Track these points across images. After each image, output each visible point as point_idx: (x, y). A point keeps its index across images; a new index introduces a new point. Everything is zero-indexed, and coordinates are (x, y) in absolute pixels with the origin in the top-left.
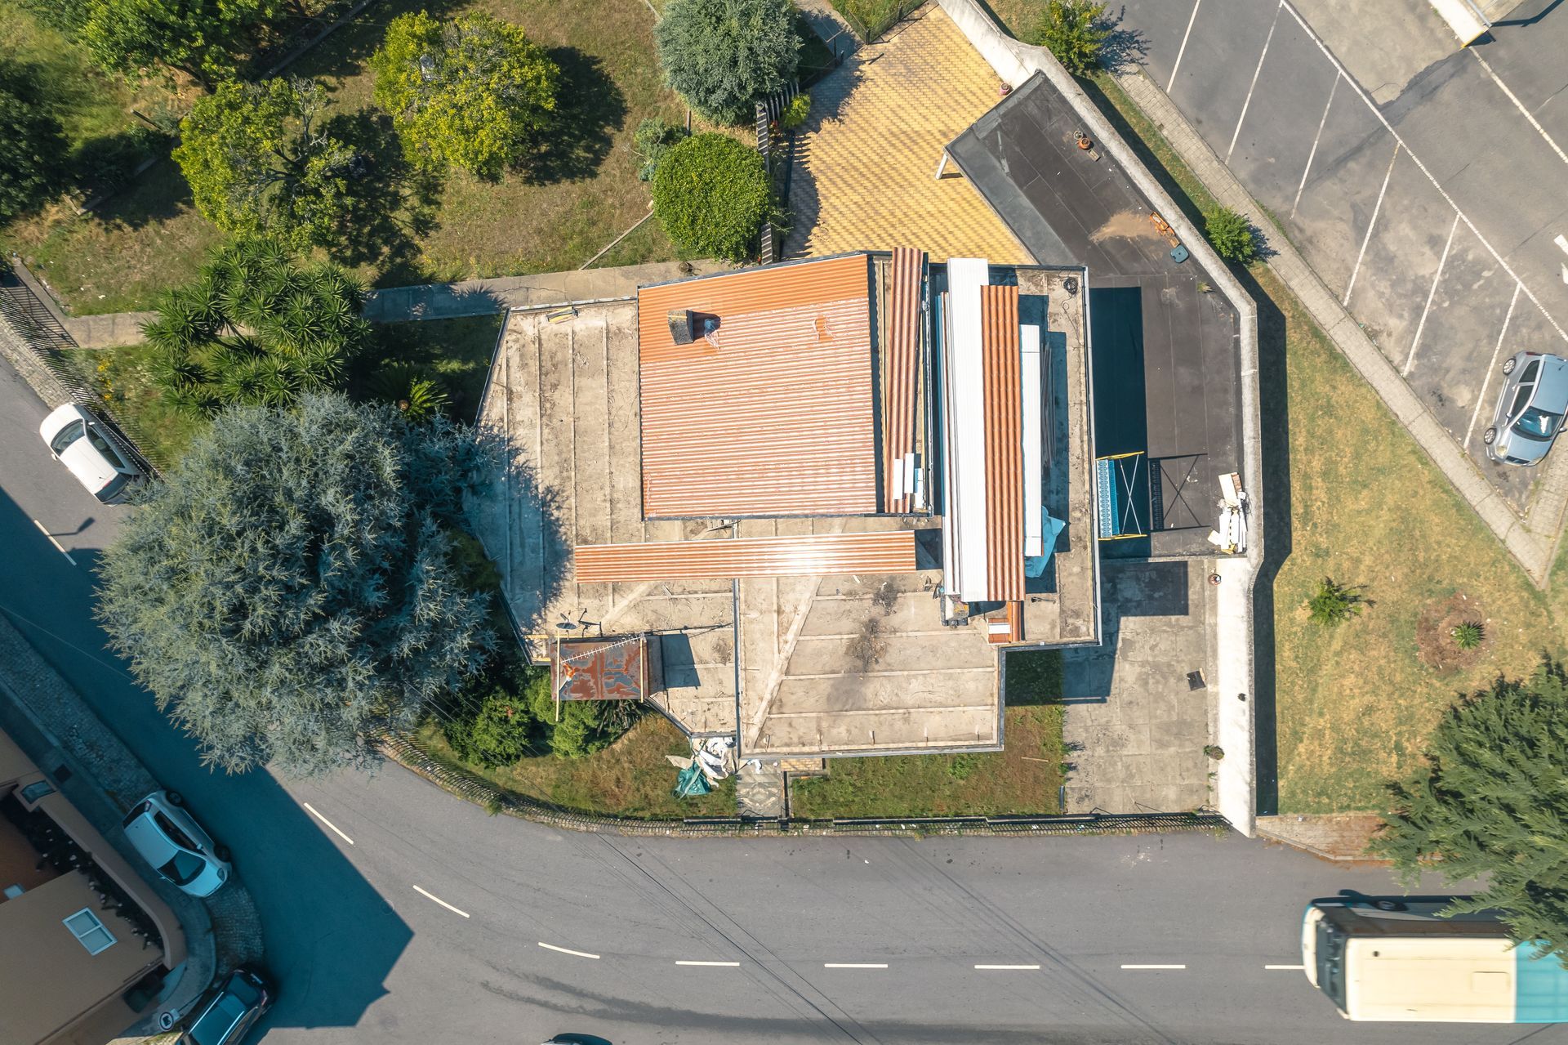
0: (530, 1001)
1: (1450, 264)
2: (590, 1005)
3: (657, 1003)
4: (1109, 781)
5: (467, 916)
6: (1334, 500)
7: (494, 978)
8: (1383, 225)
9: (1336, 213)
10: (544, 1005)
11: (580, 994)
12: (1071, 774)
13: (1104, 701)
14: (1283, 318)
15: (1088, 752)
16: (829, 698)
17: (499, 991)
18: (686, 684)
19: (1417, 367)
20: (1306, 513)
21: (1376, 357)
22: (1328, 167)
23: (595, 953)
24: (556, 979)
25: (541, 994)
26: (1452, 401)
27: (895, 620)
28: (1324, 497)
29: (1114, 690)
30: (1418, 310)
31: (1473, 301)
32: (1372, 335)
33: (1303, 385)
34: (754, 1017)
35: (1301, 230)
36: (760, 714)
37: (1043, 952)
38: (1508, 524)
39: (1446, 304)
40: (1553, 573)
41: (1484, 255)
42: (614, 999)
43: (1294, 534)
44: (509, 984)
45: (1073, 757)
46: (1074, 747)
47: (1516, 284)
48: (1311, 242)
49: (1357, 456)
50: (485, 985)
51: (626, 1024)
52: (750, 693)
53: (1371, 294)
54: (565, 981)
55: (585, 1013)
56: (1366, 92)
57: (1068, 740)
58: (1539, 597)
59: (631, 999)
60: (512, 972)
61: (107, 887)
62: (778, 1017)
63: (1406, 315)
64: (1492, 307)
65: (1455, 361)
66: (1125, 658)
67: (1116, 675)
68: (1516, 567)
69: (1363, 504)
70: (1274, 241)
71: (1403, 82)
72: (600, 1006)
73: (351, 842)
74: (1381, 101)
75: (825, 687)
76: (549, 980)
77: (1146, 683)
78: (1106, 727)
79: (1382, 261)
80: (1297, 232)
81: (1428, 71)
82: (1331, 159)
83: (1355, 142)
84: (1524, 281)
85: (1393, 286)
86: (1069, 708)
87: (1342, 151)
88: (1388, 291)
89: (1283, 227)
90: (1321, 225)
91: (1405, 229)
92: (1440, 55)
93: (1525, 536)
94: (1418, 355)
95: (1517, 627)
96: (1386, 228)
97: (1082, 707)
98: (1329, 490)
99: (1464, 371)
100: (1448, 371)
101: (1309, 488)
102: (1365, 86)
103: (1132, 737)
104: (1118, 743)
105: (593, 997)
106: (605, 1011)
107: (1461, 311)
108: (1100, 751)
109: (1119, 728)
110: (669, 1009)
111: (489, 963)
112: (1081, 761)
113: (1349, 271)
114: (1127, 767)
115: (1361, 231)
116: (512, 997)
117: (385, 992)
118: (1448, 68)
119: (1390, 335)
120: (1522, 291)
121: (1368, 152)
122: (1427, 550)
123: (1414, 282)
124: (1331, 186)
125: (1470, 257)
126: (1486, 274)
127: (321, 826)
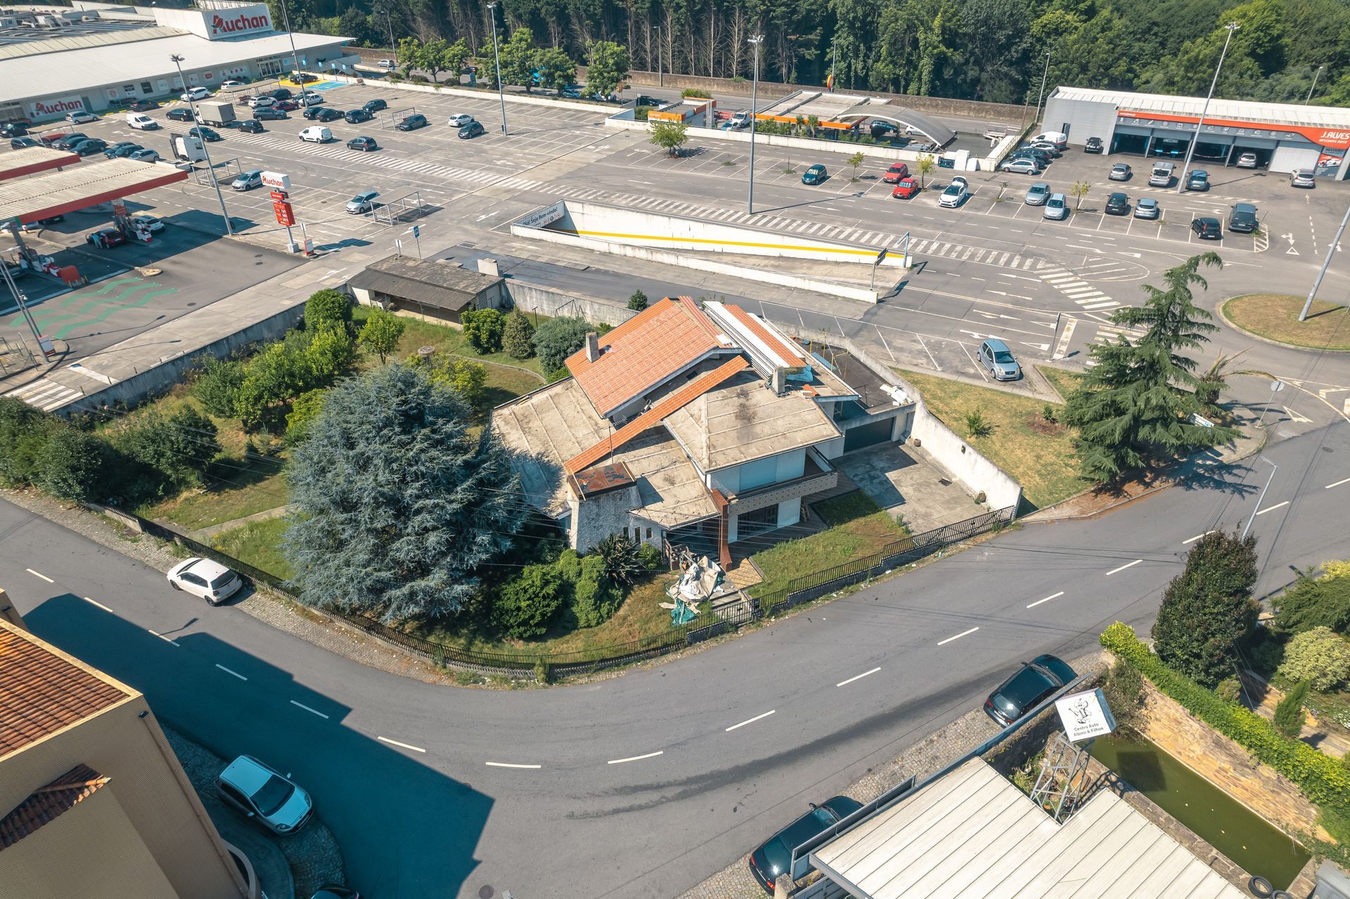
0: (616, 811)
1: (927, 344)
2: (670, 792)
3: (726, 765)
5: (539, 767)
7: (578, 807)
9: (868, 344)
10: (630, 809)
11: (659, 787)
13: (904, 503)
16: (738, 438)
17: (586, 816)
18: (655, 502)
19: (943, 368)
21: (922, 369)
23: (658, 751)
24: (632, 785)
25: (624, 802)
27: (753, 402)
29: (905, 498)
30: (927, 356)
31: (946, 350)
32: (915, 365)
34: (808, 743)
36: (705, 453)
39: (937, 353)
42: (688, 779)
44: (592, 806)
46: (905, 524)
47: (958, 343)
49: (943, 390)
50: (571, 816)
51: (708, 794)
52: (695, 450)
53: (903, 357)
54: (642, 783)
55: (668, 800)
59: (703, 772)
60: (593, 795)
62: (825, 735)
63: (923, 358)
64: (956, 349)
65: (957, 363)
67: (902, 493)
71: (862, 314)
72: (680, 789)
73: (424, 751)
74: (858, 319)
75: (734, 434)
76: (626, 787)
79: (899, 349)
81: (869, 310)
82: (852, 333)
83: (857, 328)
84: (960, 341)
85: (910, 353)
87: (854, 331)
91: (899, 341)
93: (1040, 394)
94: (940, 366)
97: (895, 509)
102: (849, 317)
105: (670, 784)
106: (685, 792)
107: (944, 352)
110: (738, 767)
111: (569, 796)
113: (888, 354)
115: (882, 345)
116: (598, 815)
117: (477, 863)
118: (876, 309)
119: (922, 364)
120: (962, 343)
121: (865, 329)
122: (1005, 406)
123: (917, 351)
125: (933, 341)
126: (944, 343)
127: (394, 748)
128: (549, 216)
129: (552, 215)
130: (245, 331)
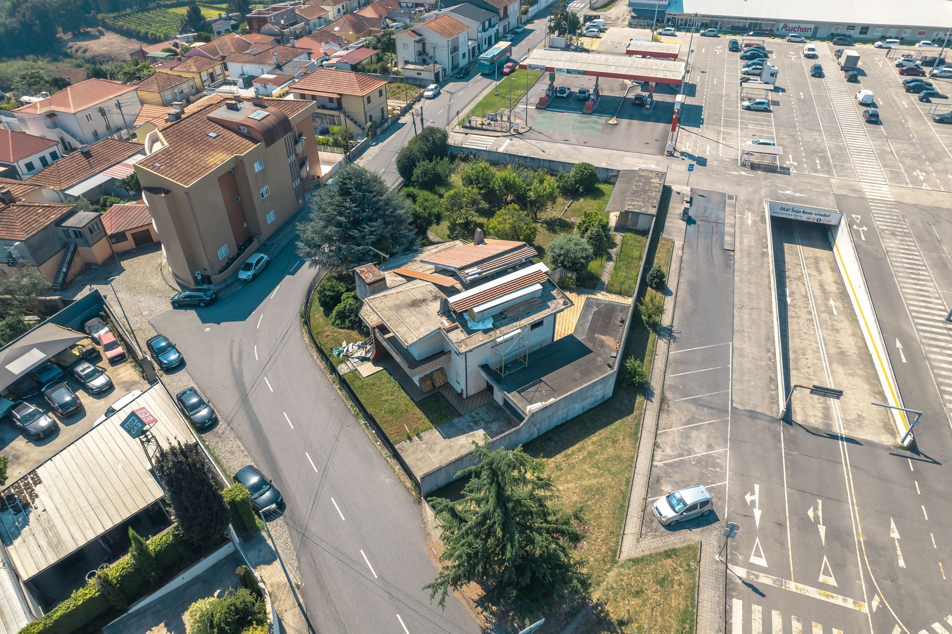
1: (708, 456)
4: (413, 454)
5: (258, 327)
6: (583, 461)
8: (697, 428)
9: (685, 413)
11: (240, 362)
12: (408, 441)
13: (445, 438)
14: (632, 413)
15: (421, 442)
19: (661, 466)
20: (570, 455)
21: (650, 450)
22: (695, 402)
25: (235, 354)
26: (661, 484)
28: (581, 457)
29: (452, 439)
30: (682, 455)
31: (704, 471)
32: (656, 445)
33: (616, 429)
35: (668, 406)
37: (324, 470)
38: (633, 532)
39: (693, 463)
40: (630, 560)
41: (723, 465)
43: (558, 456)
45: (416, 438)
46: (420, 438)
47: (726, 481)
48: (668, 411)
49: (607, 460)
50: (232, 342)
53: (671, 438)
55: (233, 366)
56: (732, 401)
57: (421, 434)
58: (614, 562)
61: (233, 260)
63: (675, 452)
64: (709, 478)
65: (677, 478)
66: (468, 437)
67: (458, 437)
68: (619, 544)
69: (591, 471)
70: (656, 400)
71: (748, 408)
73: (271, 298)
74: (734, 405)
77: (462, 448)
78: (435, 444)
79: (686, 435)
80: (666, 406)
81: (760, 413)
82: (700, 402)
83: (714, 406)
84: (729, 483)
85: (681, 443)
86: (434, 429)
87: (706, 404)
88: (677, 442)
89: (663, 400)
90: (676, 411)
91: (704, 436)
92: (768, 413)
93: (635, 541)
94: (665, 464)
95: (593, 557)
96: (697, 430)
97: (438, 433)
98: (584, 458)
99: (676, 483)
100: (670, 477)
101: (580, 451)
102: (734, 398)
103: (437, 453)
104: (431, 450)
107: (697, 469)
108: (424, 446)
109: (438, 448)
111: (242, 338)
112: (416, 442)
113: (671, 427)
114: (423, 457)
115: (688, 422)
118: (768, 418)
119: (663, 451)
120: (725, 484)
121: (714, 411)
122: (595, 504)
123: (689, 448)
124: (693, 408)
125: (718, 461)
126: (718, 469)
127: (274, 290)
128: (817, 217)
129: (822, 218)
130: (550, 161)
